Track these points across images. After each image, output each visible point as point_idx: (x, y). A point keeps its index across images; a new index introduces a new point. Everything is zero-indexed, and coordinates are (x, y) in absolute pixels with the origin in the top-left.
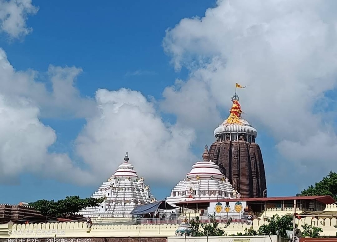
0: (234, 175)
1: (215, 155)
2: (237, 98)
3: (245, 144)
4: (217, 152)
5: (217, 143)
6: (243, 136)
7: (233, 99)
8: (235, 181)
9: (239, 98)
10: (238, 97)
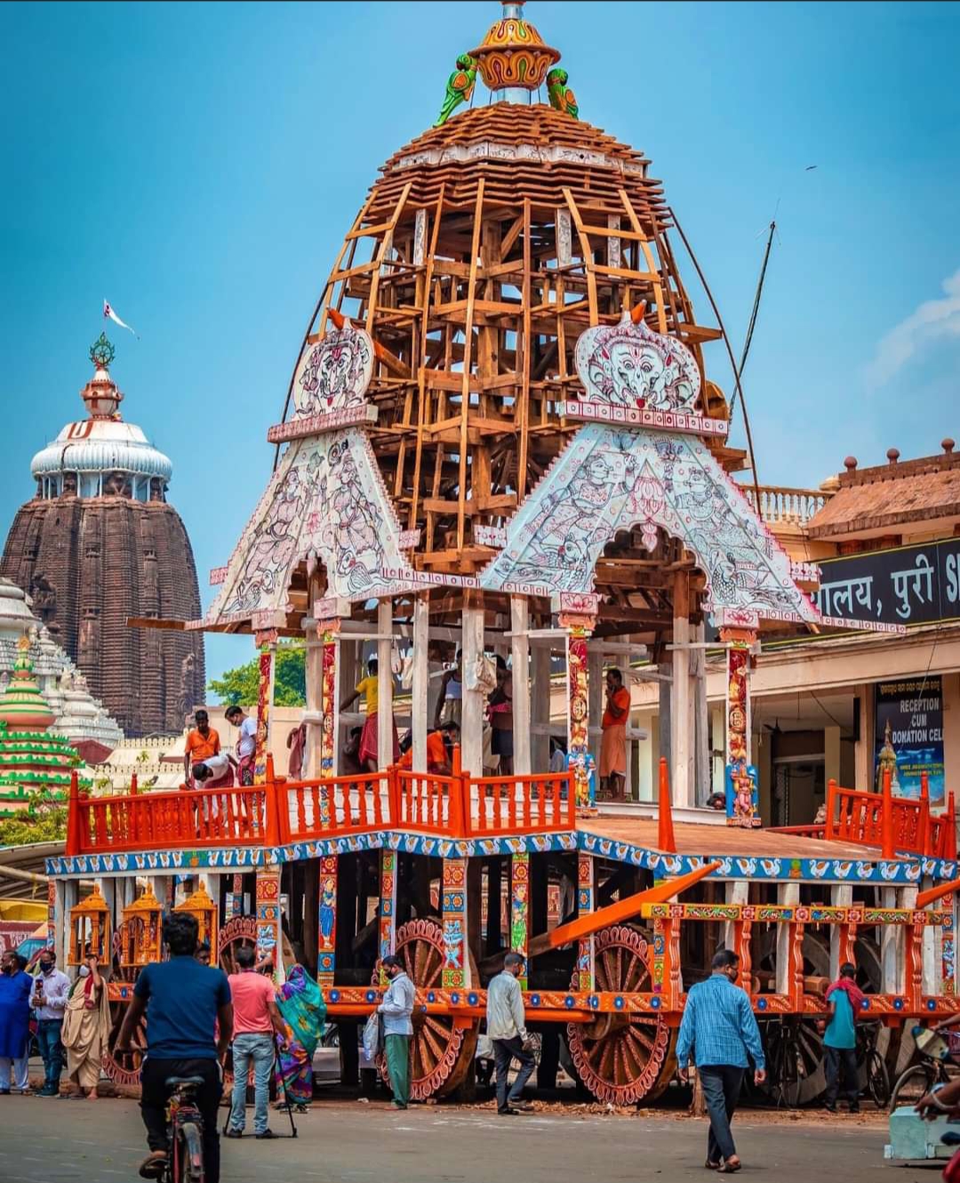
0: (85, 610)
1: (27, 543)
2: (108, 351)
3: (122, 510)
4: (36, 532)
5: (36, 504)
6: (119, 480)
7: (93, 354)
8: (85, 631)
9: (112, 349)
10: (109, 347)
